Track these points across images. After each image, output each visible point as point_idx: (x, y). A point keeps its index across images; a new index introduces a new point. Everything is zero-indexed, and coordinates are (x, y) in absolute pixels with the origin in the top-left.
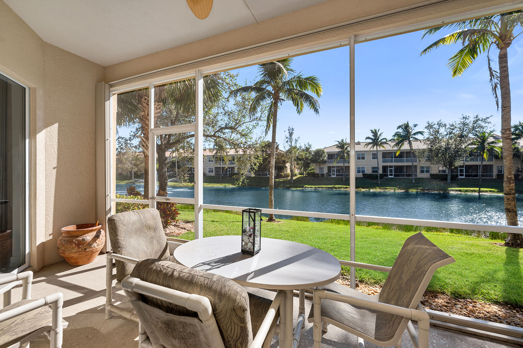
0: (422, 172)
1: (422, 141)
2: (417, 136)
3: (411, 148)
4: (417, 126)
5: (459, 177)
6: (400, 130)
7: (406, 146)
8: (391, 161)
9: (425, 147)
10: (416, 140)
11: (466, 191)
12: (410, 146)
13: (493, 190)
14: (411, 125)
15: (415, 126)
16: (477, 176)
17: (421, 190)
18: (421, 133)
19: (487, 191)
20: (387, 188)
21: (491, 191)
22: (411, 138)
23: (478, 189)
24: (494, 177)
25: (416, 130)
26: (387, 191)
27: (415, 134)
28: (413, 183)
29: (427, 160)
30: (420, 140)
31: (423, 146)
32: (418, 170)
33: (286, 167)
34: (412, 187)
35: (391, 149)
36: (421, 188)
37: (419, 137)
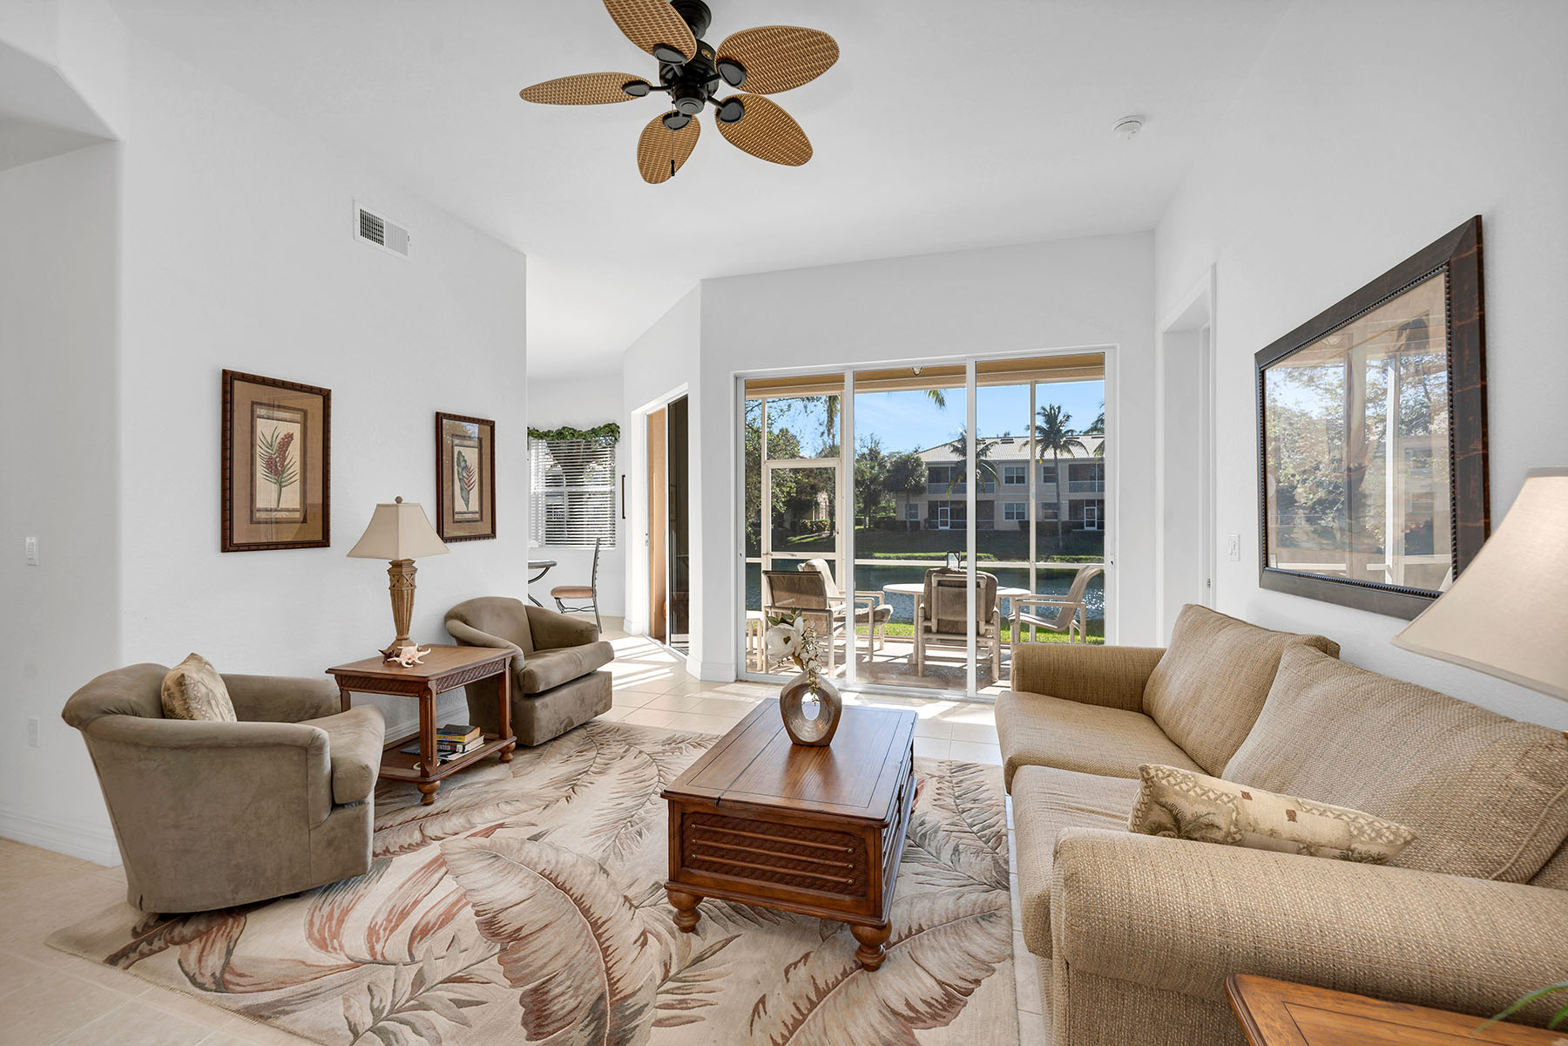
8: (1092, 489)
20: (1081, 558)
33: (817, 504)
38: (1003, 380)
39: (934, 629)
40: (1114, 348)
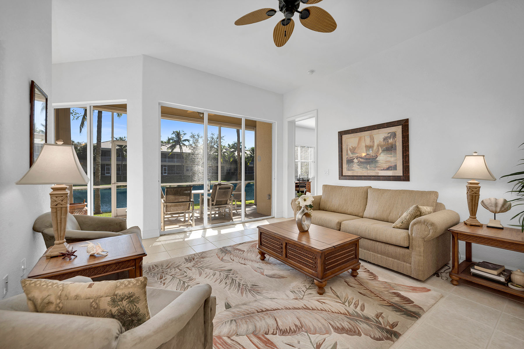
1: (187, 146)
2: (185, 143)
3: (180, 151)
4: (186, 135)
7: (177, 150)
10: (184, 145)
12: (180, 149)
14: (181, 133)
15: (185, 134)
18: (188, 140)
22: (182, 143)
25: (185, 137)
27: (184, 141)
31: (188, 151)
35: (166, 150)
37: (186, 143)
38: (212, 124)
39: (214, 204)
40: (275, 122)
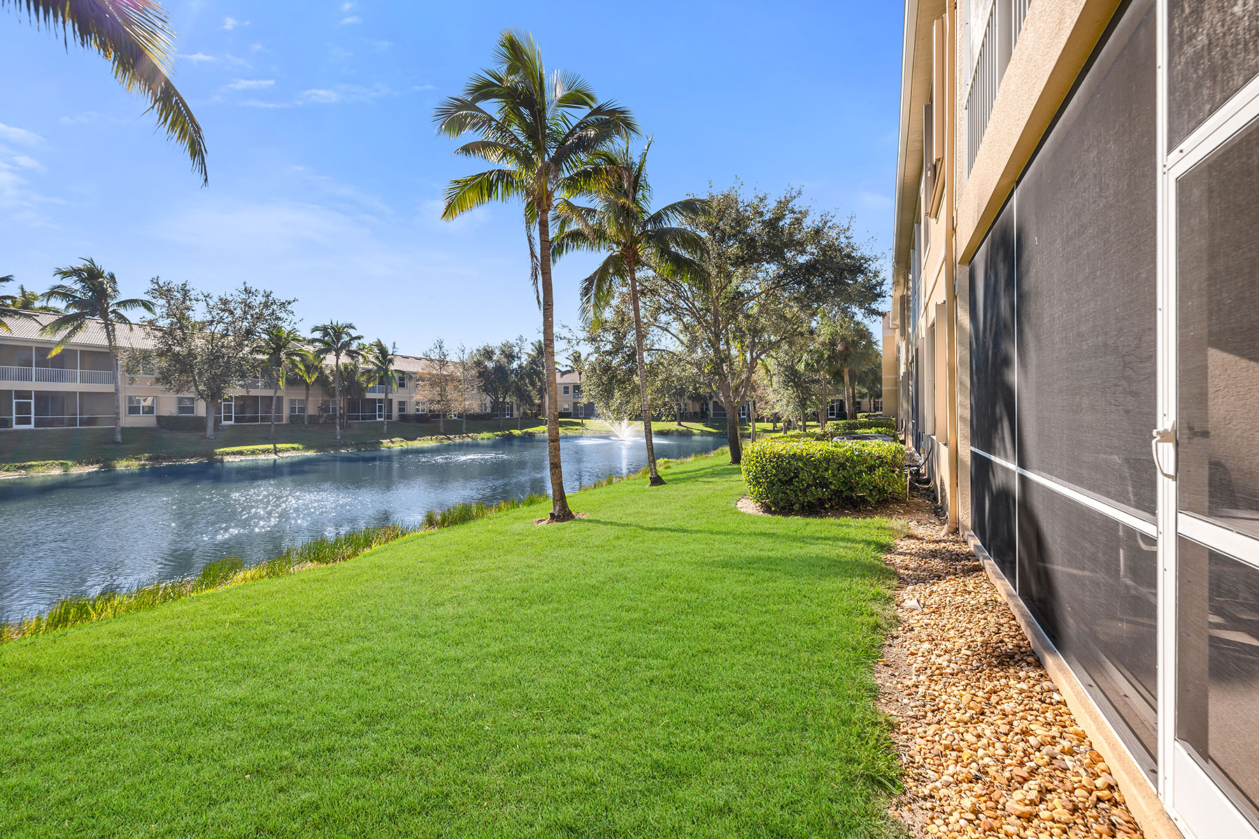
0: (134, 410)
3: (110, 341)
5: (224, 423)
6: (72, 284)
8: (26, 377)
9: (150, 344)
11: (253, 453)
12: (109, 335)
13: (295, 446)
16: (255, 419)
17: (149, 459)
19: (287, 450)
20: (32, 466)
21: (294, 449)
22: (112, 312)
23: (271, 446)
24: (284, 422)
26: (32, 473)
27: (124, 304)
28: (115, 443)
29: (158, 380)
30: (130, 324)
31: (146, 342)
32: (123, 407)
34: (124, 455)
35: (36, 336)
36: (147, 455)
